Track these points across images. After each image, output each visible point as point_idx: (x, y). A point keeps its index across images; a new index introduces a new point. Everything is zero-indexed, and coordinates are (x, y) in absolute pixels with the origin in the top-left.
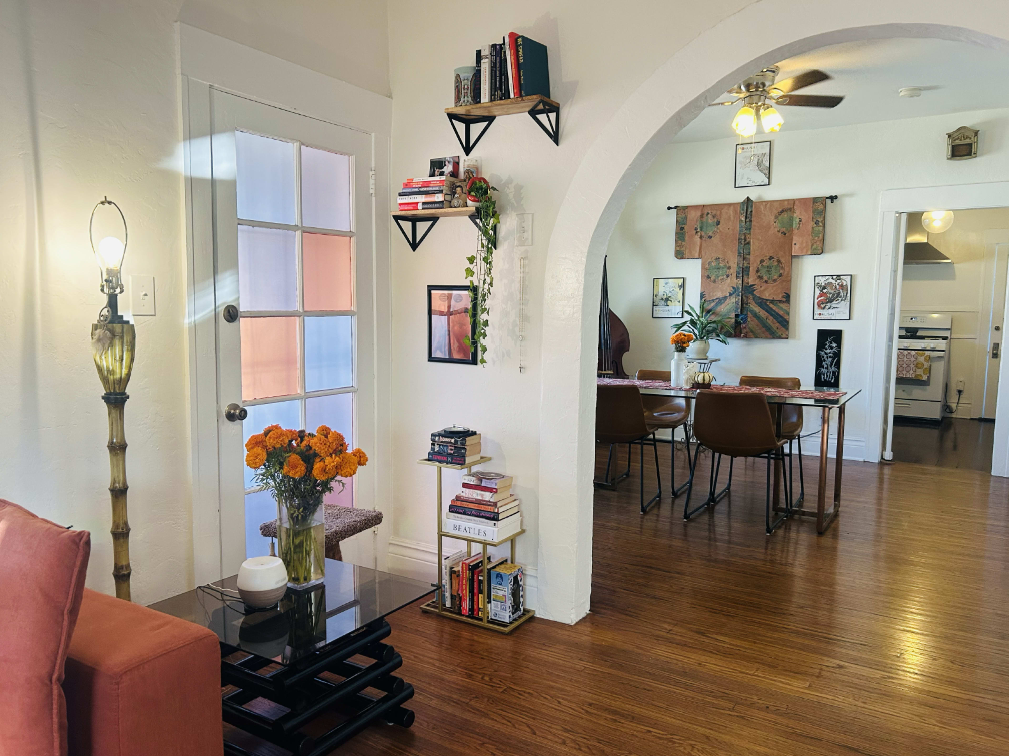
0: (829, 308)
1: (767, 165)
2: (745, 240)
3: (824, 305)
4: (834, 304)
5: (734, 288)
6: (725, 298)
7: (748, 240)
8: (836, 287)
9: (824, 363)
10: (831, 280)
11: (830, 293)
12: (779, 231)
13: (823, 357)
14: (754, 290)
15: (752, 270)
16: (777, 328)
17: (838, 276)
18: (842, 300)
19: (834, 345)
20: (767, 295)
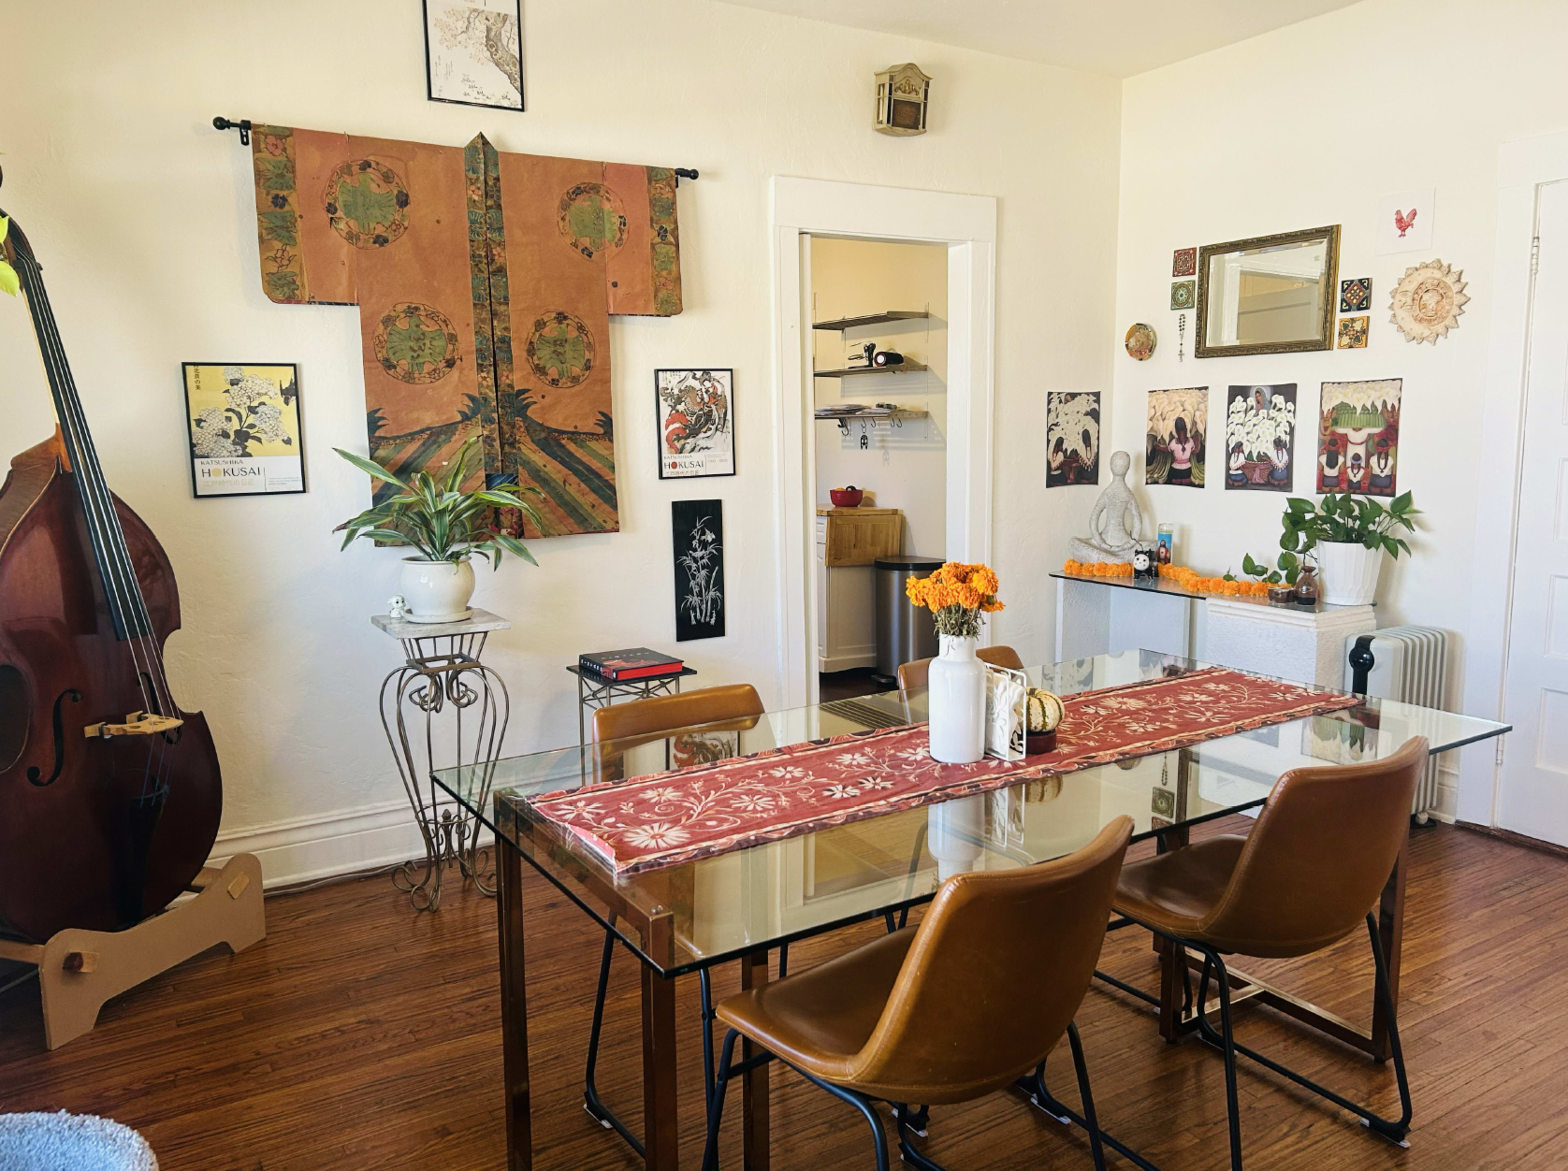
0: (692, 450)
1: (514, 49)
2: (491, 260)
3: (682, 442)
4: (701, 440)
5: (472, 398)
6: (449, 429)
7: (499, 261)
8: (702, 399)
9: (692, 583)
10: (691, 382)
11: (693, 414)
12: (575, 245)
13: (690, 568)
14: (527, 406)
15: (518, 351)
16: (593, 506)
17: (706, 371)
18: (717, 429)
19: (710, 537)
20: (560, 420)
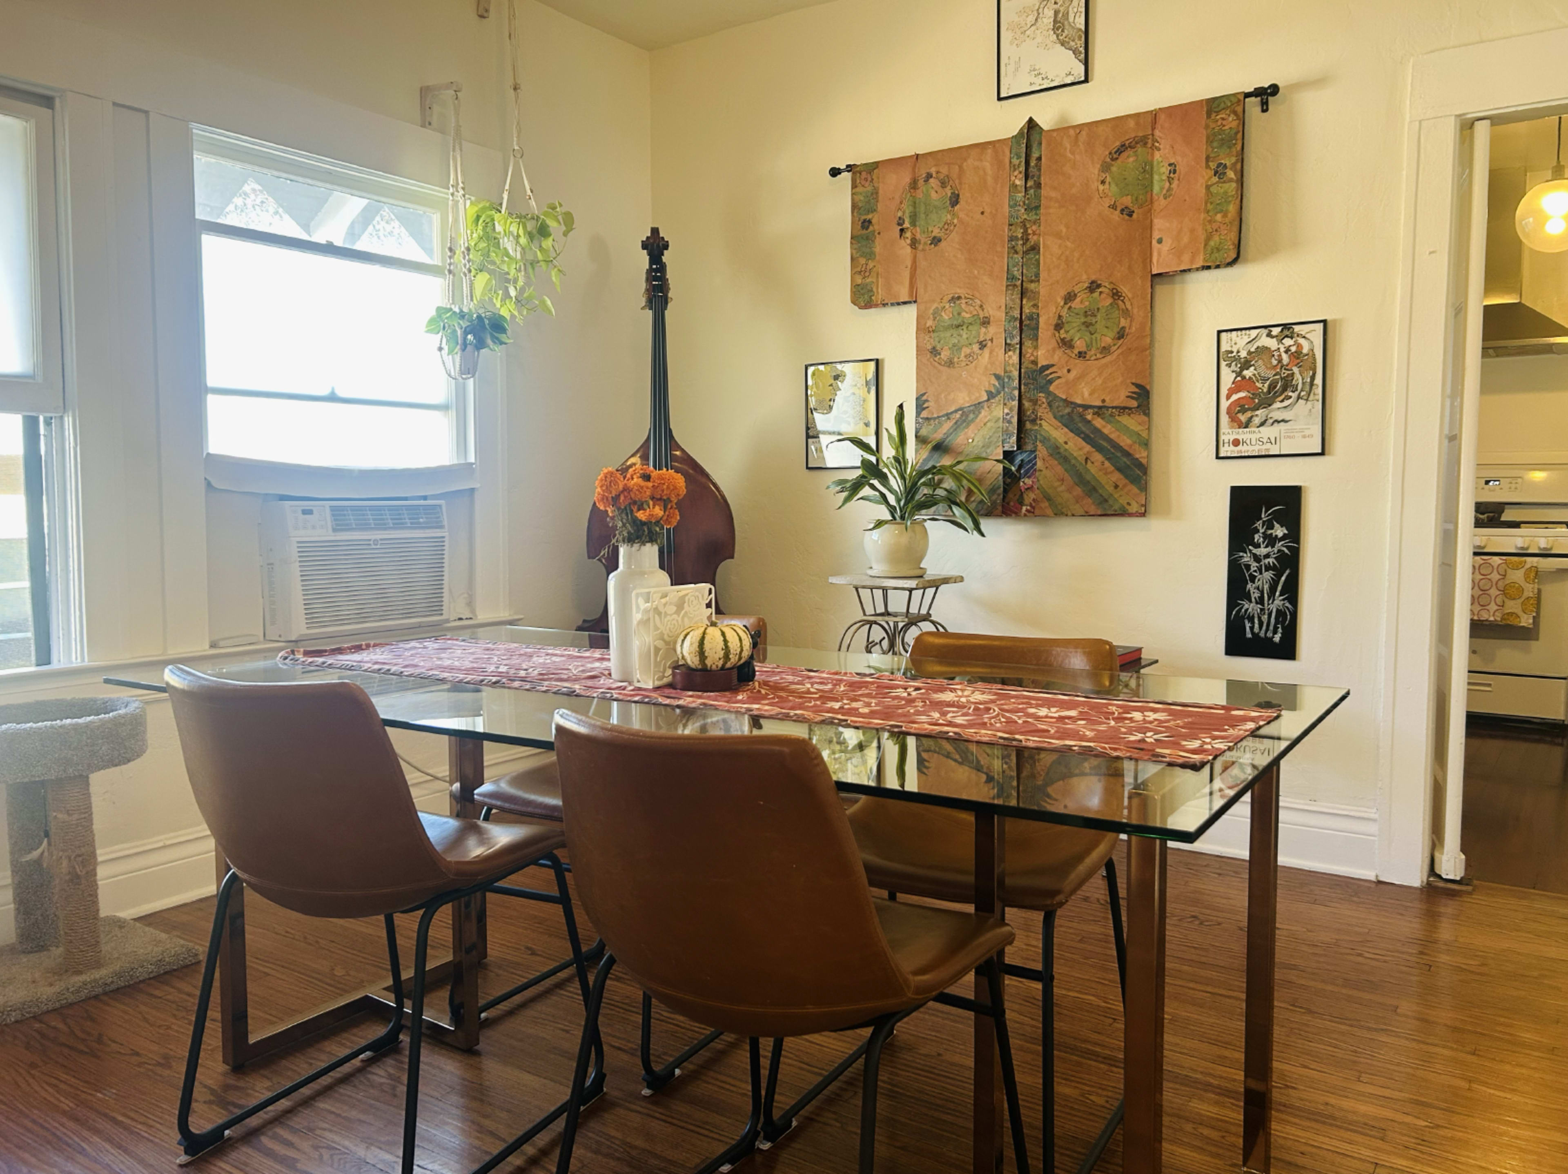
0: (1262, 424)
1: (1080, 22)
2: (1025, 239)
3: (1249, 414)
4: (1277, 410)
5: (998, 377)
6: (978, 406)
7: (1033, 239)
8: (1280, 361)
9: (1249, 586)
10: (1265, 341)
11: (1265, 380)
12: (1113, 207)
13: (1248, 567)
14: (1051, 382)
15: (1045, 325)
16: (1116, 487)
17: (1286, 327)
18: (1299, 397)
19: (1279, 531)
20: (1086, 394)
